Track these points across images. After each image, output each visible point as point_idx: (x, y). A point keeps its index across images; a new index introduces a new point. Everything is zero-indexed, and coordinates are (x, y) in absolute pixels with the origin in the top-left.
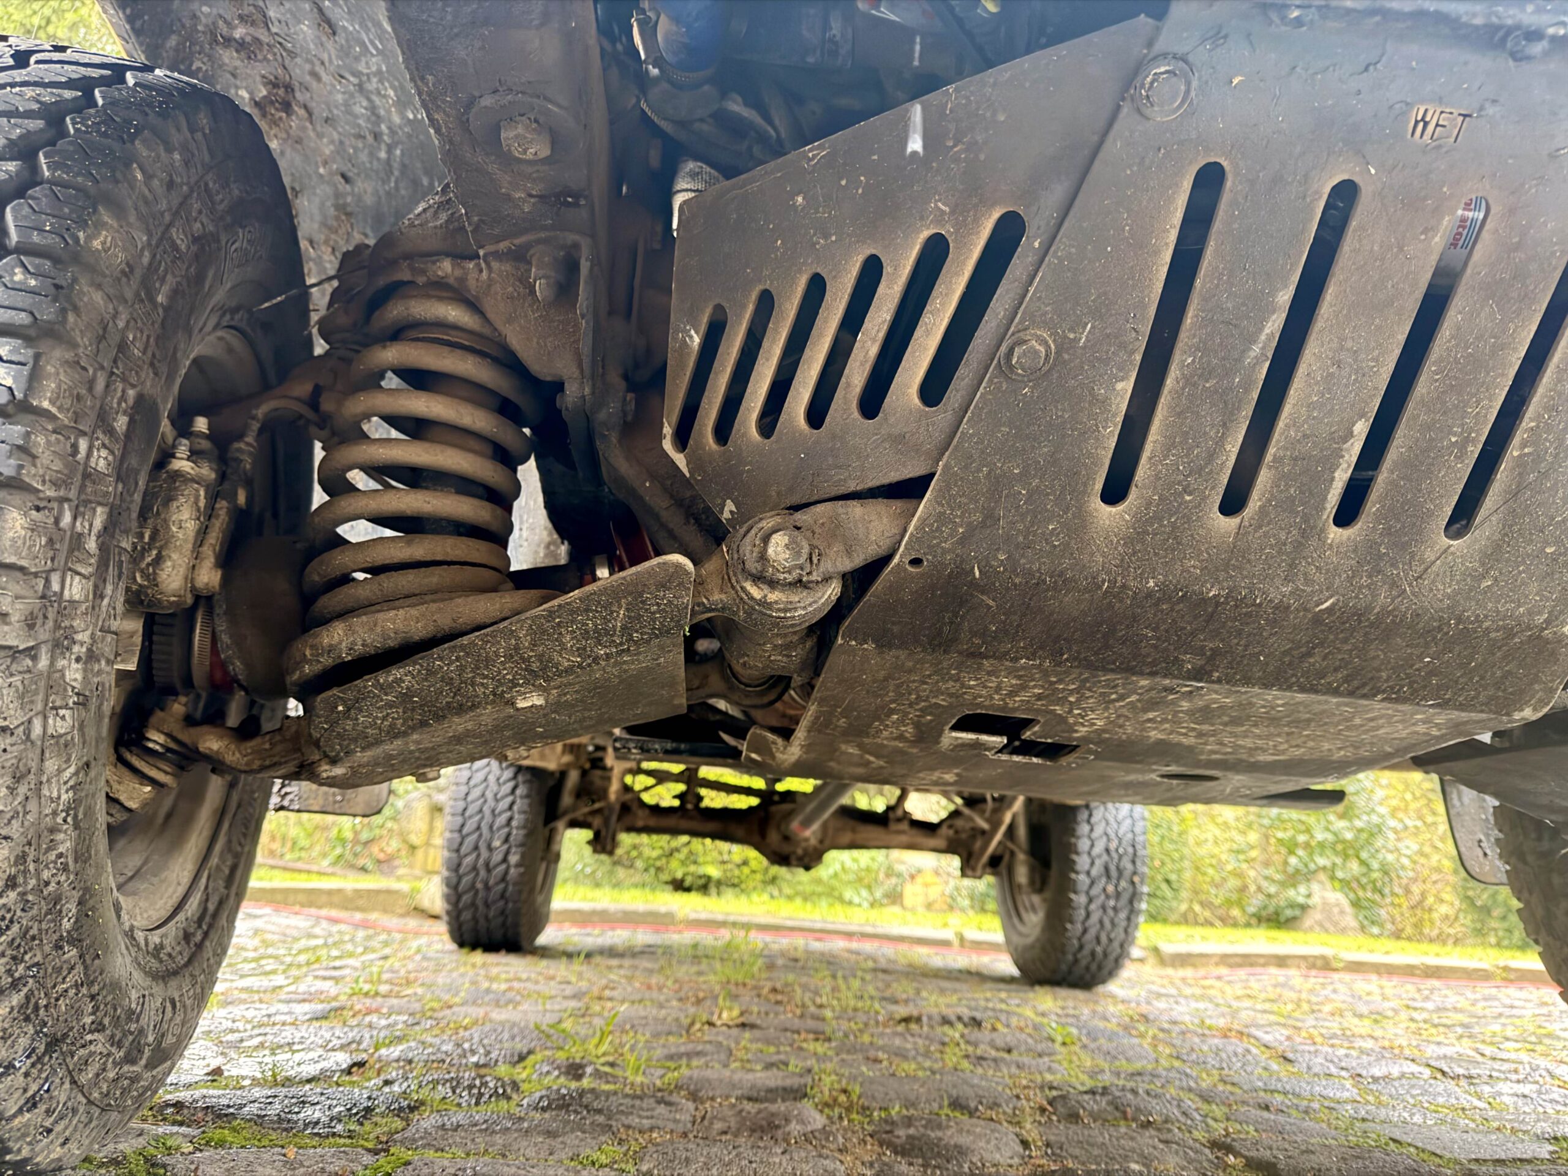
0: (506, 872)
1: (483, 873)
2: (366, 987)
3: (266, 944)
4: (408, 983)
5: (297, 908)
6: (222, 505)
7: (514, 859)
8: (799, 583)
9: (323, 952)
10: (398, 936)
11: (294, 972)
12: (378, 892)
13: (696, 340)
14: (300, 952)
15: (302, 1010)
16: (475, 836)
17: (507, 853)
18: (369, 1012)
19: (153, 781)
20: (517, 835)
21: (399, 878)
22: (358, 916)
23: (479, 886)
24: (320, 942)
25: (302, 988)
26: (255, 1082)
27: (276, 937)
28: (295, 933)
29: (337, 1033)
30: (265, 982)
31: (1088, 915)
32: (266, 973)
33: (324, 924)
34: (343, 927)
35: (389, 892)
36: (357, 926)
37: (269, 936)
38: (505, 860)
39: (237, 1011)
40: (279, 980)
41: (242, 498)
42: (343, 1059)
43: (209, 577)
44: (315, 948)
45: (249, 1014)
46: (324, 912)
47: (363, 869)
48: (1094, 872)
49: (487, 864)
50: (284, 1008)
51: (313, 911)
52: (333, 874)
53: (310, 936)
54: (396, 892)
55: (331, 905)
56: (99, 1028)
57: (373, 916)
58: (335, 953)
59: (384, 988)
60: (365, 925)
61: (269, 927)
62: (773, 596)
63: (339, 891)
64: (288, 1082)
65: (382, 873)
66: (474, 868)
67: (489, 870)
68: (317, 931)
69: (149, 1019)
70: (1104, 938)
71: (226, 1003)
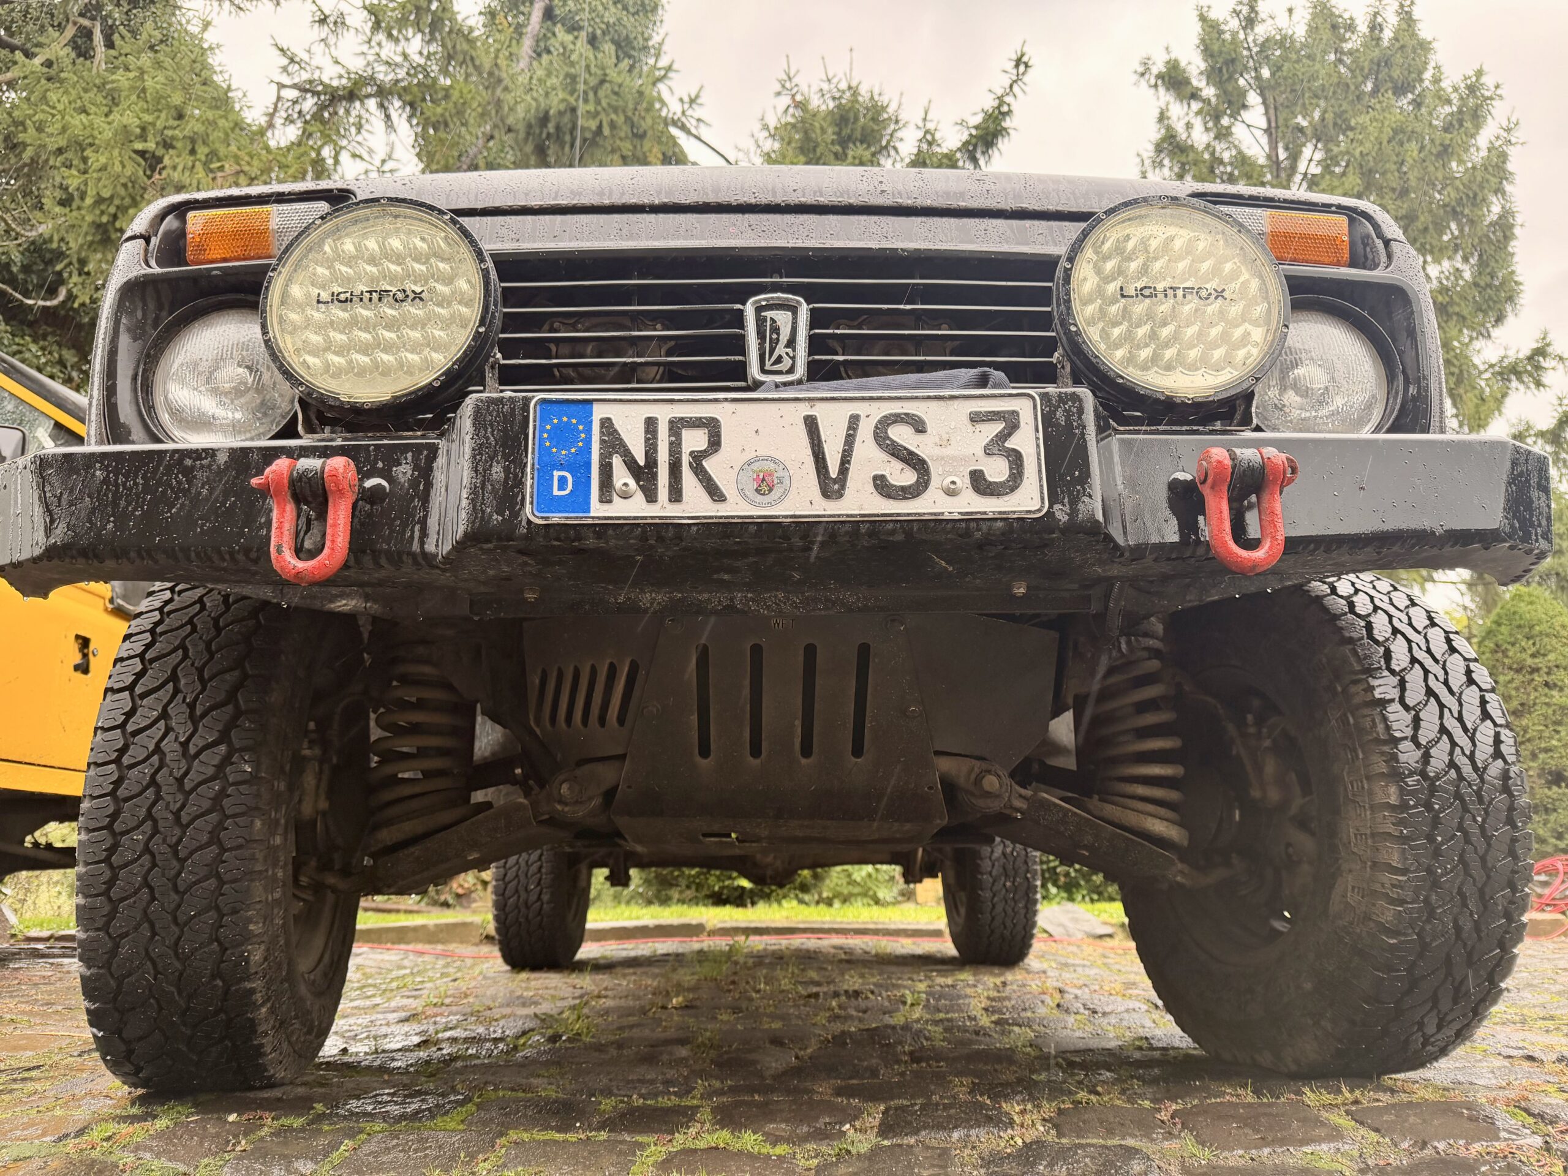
0: (541, 909)
1: (523, 910)
2: (435, 1001)
3: (367, 976)
4: (466, 996)
5: (389, 945)
6: (326, 767)
7: (546, 897)
8: (577, 802)
9: (409, 980)
10: (469, 962)
11: (388, 994)
12: (455, 925)
13: (537, 681)
14: (392, 980)
15: (393, 1017)
16: (515, 882)
17: (540, 893)
18: (436, 1016)
19: (303, 900)
20: (547, 879)
21: (474, 912)
22: (440, 947)
23: (522, 920)
24: (408, 971)
25: (393, 1004)
26: (366, 1054)
27: (373, 971)
28: (388, 966)
29: (415, 1027)
30: (368, 1003)
31: (994, 906)
32: (369, 997)
33: (411, 956)
34: (427, 958)
35: (464, 925)
36: (438, 956)
37: (368, 970)
38: (539, 898)
39: (352, 1021)
40: (378, 1000)
41: (335, 760)
42: (416, 1040)
43: (323, 805)
44: (403, 977)
45: (360, 1021)
46: (411, 947)
47: (446, 905)
48: (994, 873)
49: (526, 903)
50: (380, 1016)
51: (402, 946)
52: (418, 912)
53: (401, 967)
54: (471, 924)
55: (417, 940)
56: (296, 1017)
57: (452, 947)
58: (418, 979)
59: (447, 1001)
60: (444, 955)
61: (367, 963)
62: (566, 809)
63: (424, 927)
64: (384, 1051)
65: (462, 905)
66: (517, 907)
67: (528, 907)
68: (406, 963)
69: (315, 1015)
70: (1009, 923)
71: (344, 1017)
